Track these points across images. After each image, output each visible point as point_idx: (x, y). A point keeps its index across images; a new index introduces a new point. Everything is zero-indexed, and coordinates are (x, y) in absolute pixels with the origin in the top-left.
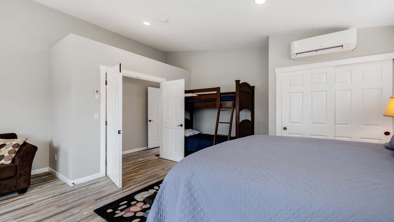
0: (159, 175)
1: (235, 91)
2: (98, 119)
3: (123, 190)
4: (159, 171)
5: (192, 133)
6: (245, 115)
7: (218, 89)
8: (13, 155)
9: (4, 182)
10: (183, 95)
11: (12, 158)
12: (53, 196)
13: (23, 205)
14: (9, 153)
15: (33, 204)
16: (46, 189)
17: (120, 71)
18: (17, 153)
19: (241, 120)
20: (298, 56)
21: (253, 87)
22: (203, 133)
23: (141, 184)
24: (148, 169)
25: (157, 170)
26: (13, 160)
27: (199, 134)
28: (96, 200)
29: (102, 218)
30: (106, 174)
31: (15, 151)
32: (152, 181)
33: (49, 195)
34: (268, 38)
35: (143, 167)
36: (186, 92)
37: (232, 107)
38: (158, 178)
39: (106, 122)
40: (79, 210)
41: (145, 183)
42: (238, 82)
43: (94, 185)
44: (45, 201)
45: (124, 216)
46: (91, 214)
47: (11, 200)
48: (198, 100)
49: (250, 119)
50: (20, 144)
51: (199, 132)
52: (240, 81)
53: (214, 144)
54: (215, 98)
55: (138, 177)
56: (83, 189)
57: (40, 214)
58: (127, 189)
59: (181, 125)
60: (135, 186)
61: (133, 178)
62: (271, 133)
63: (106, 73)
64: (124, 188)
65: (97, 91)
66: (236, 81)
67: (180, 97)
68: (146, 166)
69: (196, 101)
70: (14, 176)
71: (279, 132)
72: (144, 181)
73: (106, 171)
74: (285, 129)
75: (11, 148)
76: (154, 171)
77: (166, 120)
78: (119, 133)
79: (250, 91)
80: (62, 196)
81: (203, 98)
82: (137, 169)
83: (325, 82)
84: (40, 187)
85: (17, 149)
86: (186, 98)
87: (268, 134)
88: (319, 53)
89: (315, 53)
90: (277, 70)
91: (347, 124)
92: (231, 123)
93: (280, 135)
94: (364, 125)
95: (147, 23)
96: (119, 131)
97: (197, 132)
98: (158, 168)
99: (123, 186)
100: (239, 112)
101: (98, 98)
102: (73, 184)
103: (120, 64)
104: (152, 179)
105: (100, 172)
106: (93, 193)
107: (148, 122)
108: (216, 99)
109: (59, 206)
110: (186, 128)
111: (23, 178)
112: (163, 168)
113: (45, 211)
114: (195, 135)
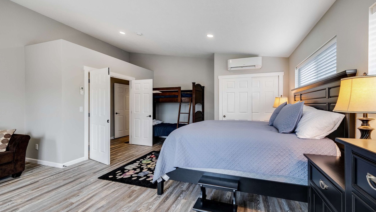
0: (136, 155)
1: (192, 89)
2: (82, 111)
3: (111, 166)
4: (134, 152)
5: (157, 123)
6: (198, 108)
7: (180, 88)
8: (7, 144)
9: (4, 167)
10: (151, 92)
11: (6, 147)
12: (51, 175)
13: (29, 183)
14: (2, 143)
15: (38, 181)
16: (38, 172)
17: (109, 73)
18: (10, 142)
19: (196, 111)
20: (232, 69)
21: (204, 87)
22: (165, 122)
23: (124, 161)
24: (124, 152)
25: (132, 152)
26: (8, 148)
27: (162, 123)
28: (95, 173)
29: (108, 181)
30: (89, 157)
31: (7, 140)
32: (132, 159)
33: (47, 175)
34: (214, 54)
35: (118, 151)
36: (154, 89)
37: (190, 102)
38: (136, 156)
39: (89, 114)
40: (84, 180)
41: (127, 160)
42: (194, 83)
43: (83, 165)
44: (48, 178)
45: (124, 177)
46: (96, 180)
47: (11, 182)
48: (163, 96)
49: (201, 111)
50: (11, 134)
51: (162, 122)
52: (195, 83)
53: (177, 127)
54: (177, 94)
55: (118, 157)
56: (76, 168)
57: (52, 185)
58: (116, 165)
59: (150, 116)
60: (121, 162)
61: (115, 158)
62: (216, 118)
63: (89, 73)
64: (111, 165)
65: (82, 88)
66: (192, 83)
67: (149, 93)
68: (121, 150)
69: (162, 97)
70: (12, 161)
71: (221, 118)
72: (126, 159)
73: (89, 155)
74: (224, 116)
75: (3, 138)
76: (129, 153)
77: (136, 112)
78: (108, 122)
79: (201, 90)
80: (60, 174)
81: (167, 95)
82: (114, 153)
83: (247, 87)
84: (30, 172)
85: (9, 139)
86: (154, 95)
87: (214, 119)
88: (243, 68)
89: (241, 68)
90: (220, 77)
91: (258, 113)
92: (189, 114)
93: (222, 120)
94: (266, 113)
95: (122, 33)
96: (108, 120)
97: (160, 122)
98: (133, 151)
99: (110, 164)
100: (195, 105)
101: (83, 94)
102: (64, 166)
103: (109, 68)
104: (131, 158)
105: (84, 156)
106: (88, 170)
107: (115, 114)
108: (178, 96)
109: (64, 180)
110: (154, 118)
111: (19, 163)
112: (136, 150)
113: (54, 183)
114: (158, 124)
